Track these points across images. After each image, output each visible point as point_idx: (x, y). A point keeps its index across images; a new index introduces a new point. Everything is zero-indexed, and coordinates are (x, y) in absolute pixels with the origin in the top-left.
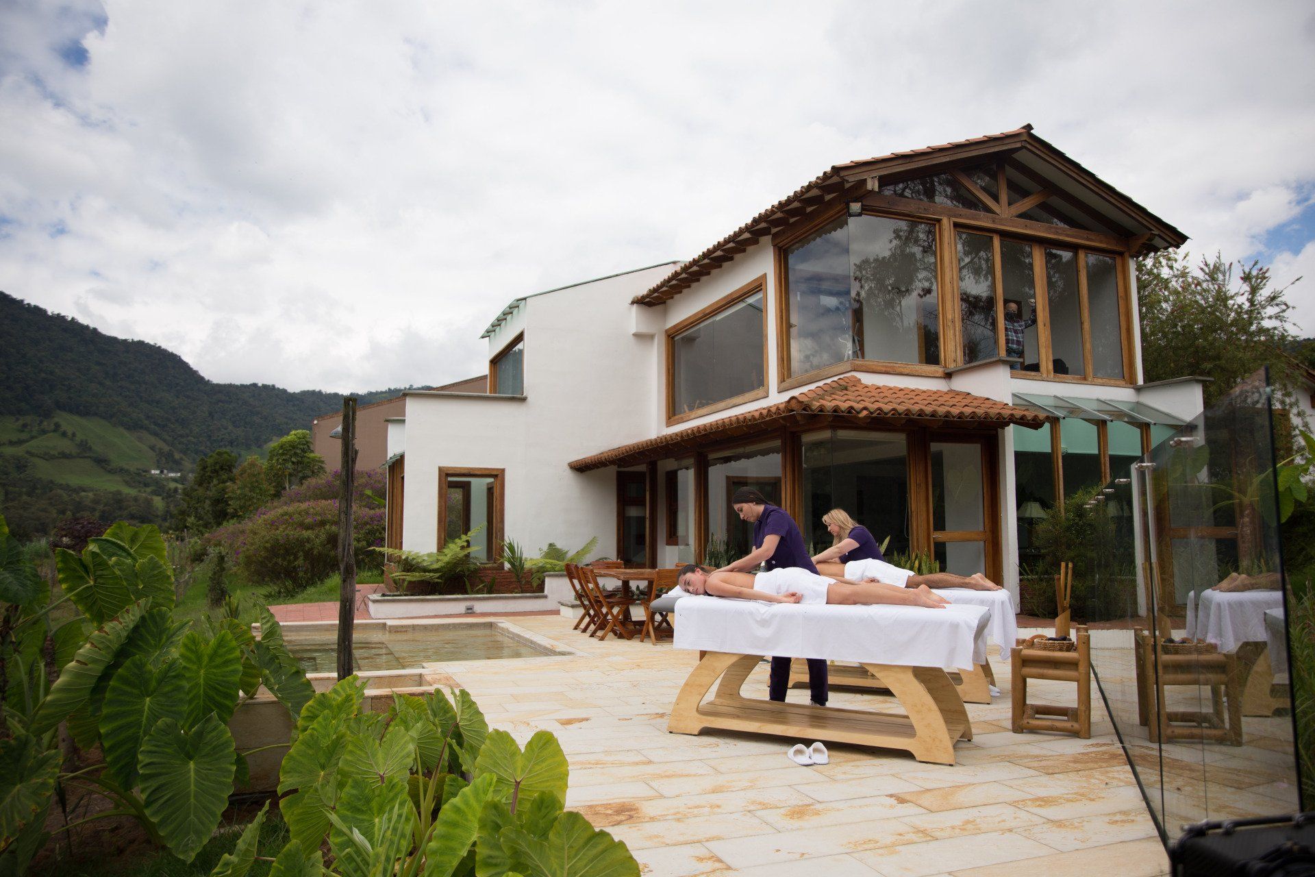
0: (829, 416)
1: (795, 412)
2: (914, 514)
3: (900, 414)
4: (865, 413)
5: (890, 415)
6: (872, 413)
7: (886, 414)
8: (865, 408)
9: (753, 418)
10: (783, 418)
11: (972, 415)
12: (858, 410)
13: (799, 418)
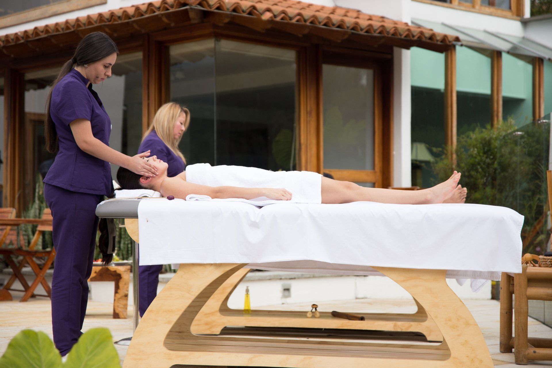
0: (227, 16)
1: (187, 7)
2: (303, 147)
3: (305, 21)
4: (267, 16)
5: (294, 21)
6: (275, 16)
7: (291, 19)
8: (268, 10)
9: (125, 14)
10: (168, 15)
11: (381, 29)
12: (261, 12)
13: (192, 15)
